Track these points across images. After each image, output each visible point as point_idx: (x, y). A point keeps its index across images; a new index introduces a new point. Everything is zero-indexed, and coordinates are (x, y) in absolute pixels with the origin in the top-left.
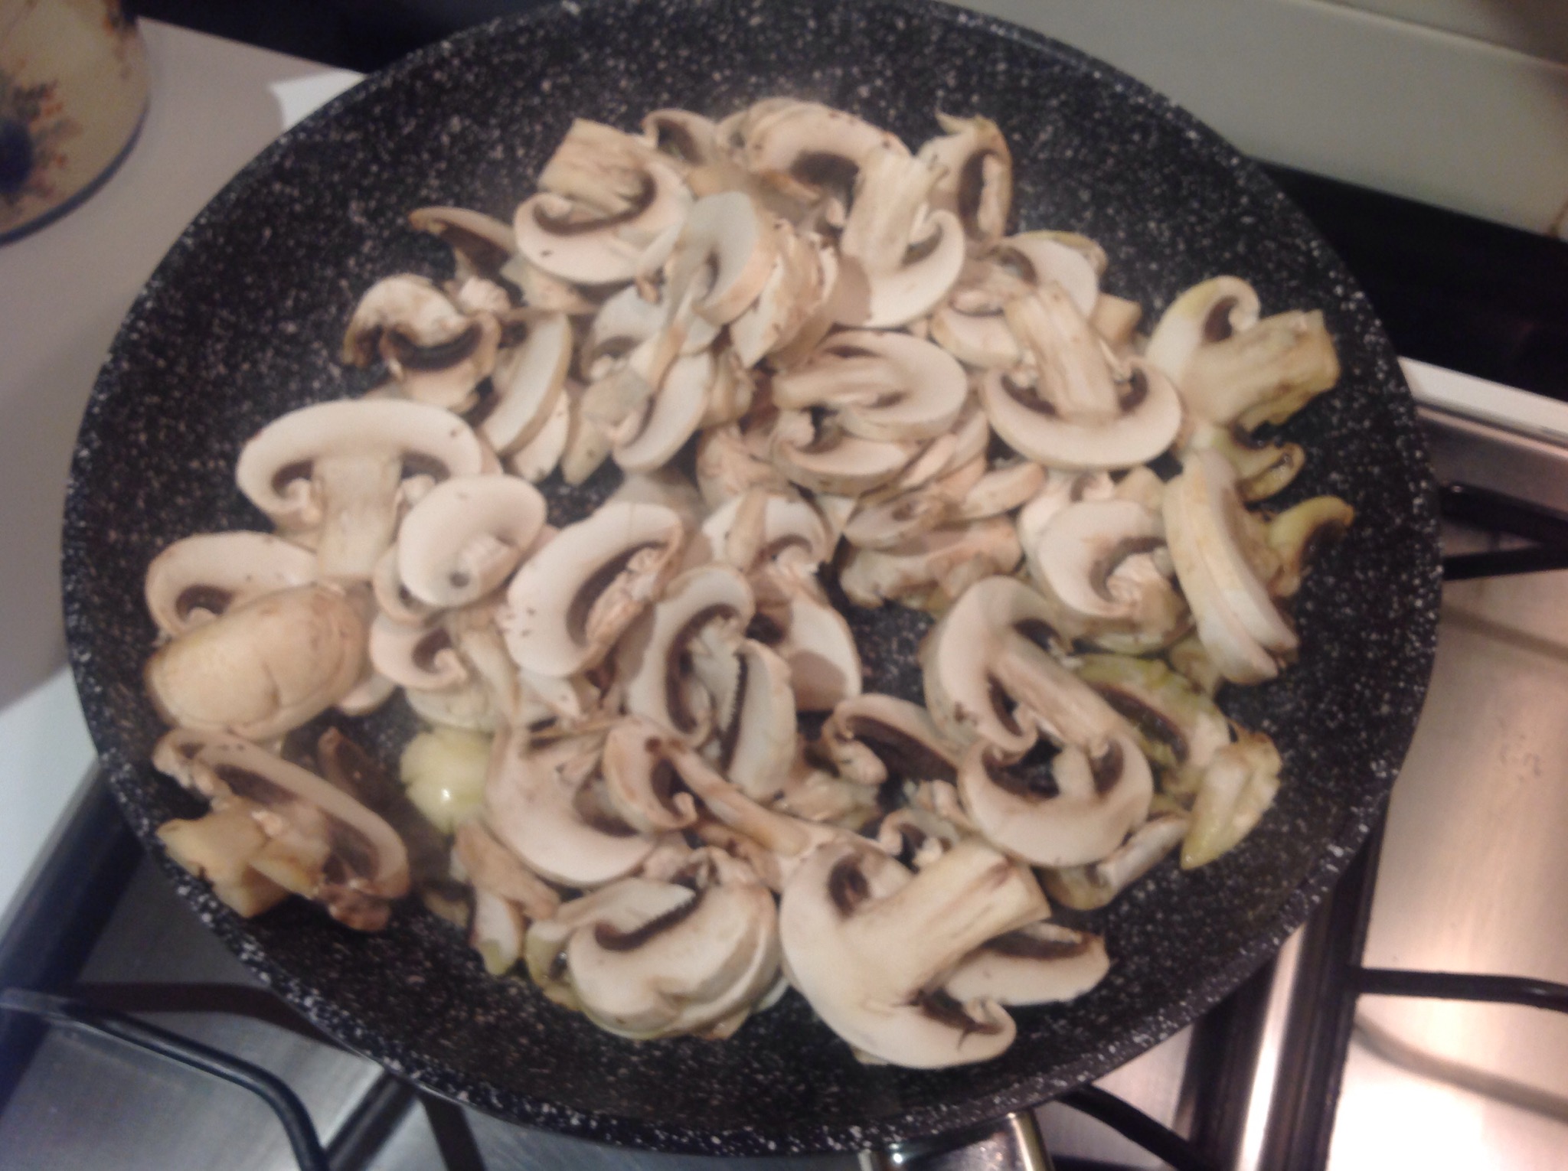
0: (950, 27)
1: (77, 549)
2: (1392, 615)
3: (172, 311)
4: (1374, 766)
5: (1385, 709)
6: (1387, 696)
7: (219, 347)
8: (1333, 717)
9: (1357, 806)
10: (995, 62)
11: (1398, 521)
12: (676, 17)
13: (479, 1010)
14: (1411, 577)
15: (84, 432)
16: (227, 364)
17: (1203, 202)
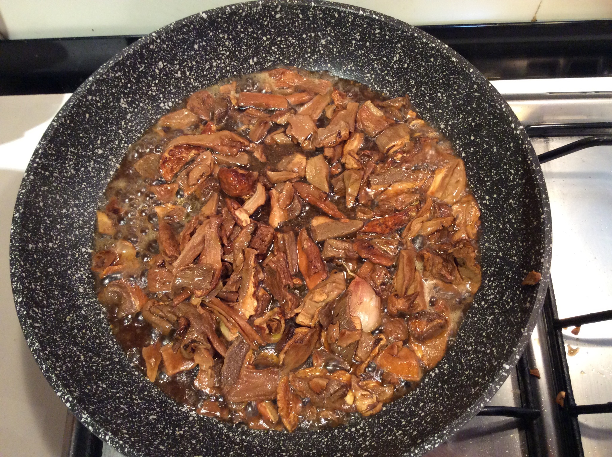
0: (356, 16)
1: (15, 255)
2: (532, 263)
3: (50, 152)
4: (522, 330)
5: (528, 305)
6: (529, 299)
7: (71, 163)
8: (508, 304)
9: (515, 348)
10: (375, 29)
11: (535, 223)
12: (246, 16)
13: (177, 429)
14: (540, 250)
15: (17, 206)
16: (75, 170)
17: (459, 87)
